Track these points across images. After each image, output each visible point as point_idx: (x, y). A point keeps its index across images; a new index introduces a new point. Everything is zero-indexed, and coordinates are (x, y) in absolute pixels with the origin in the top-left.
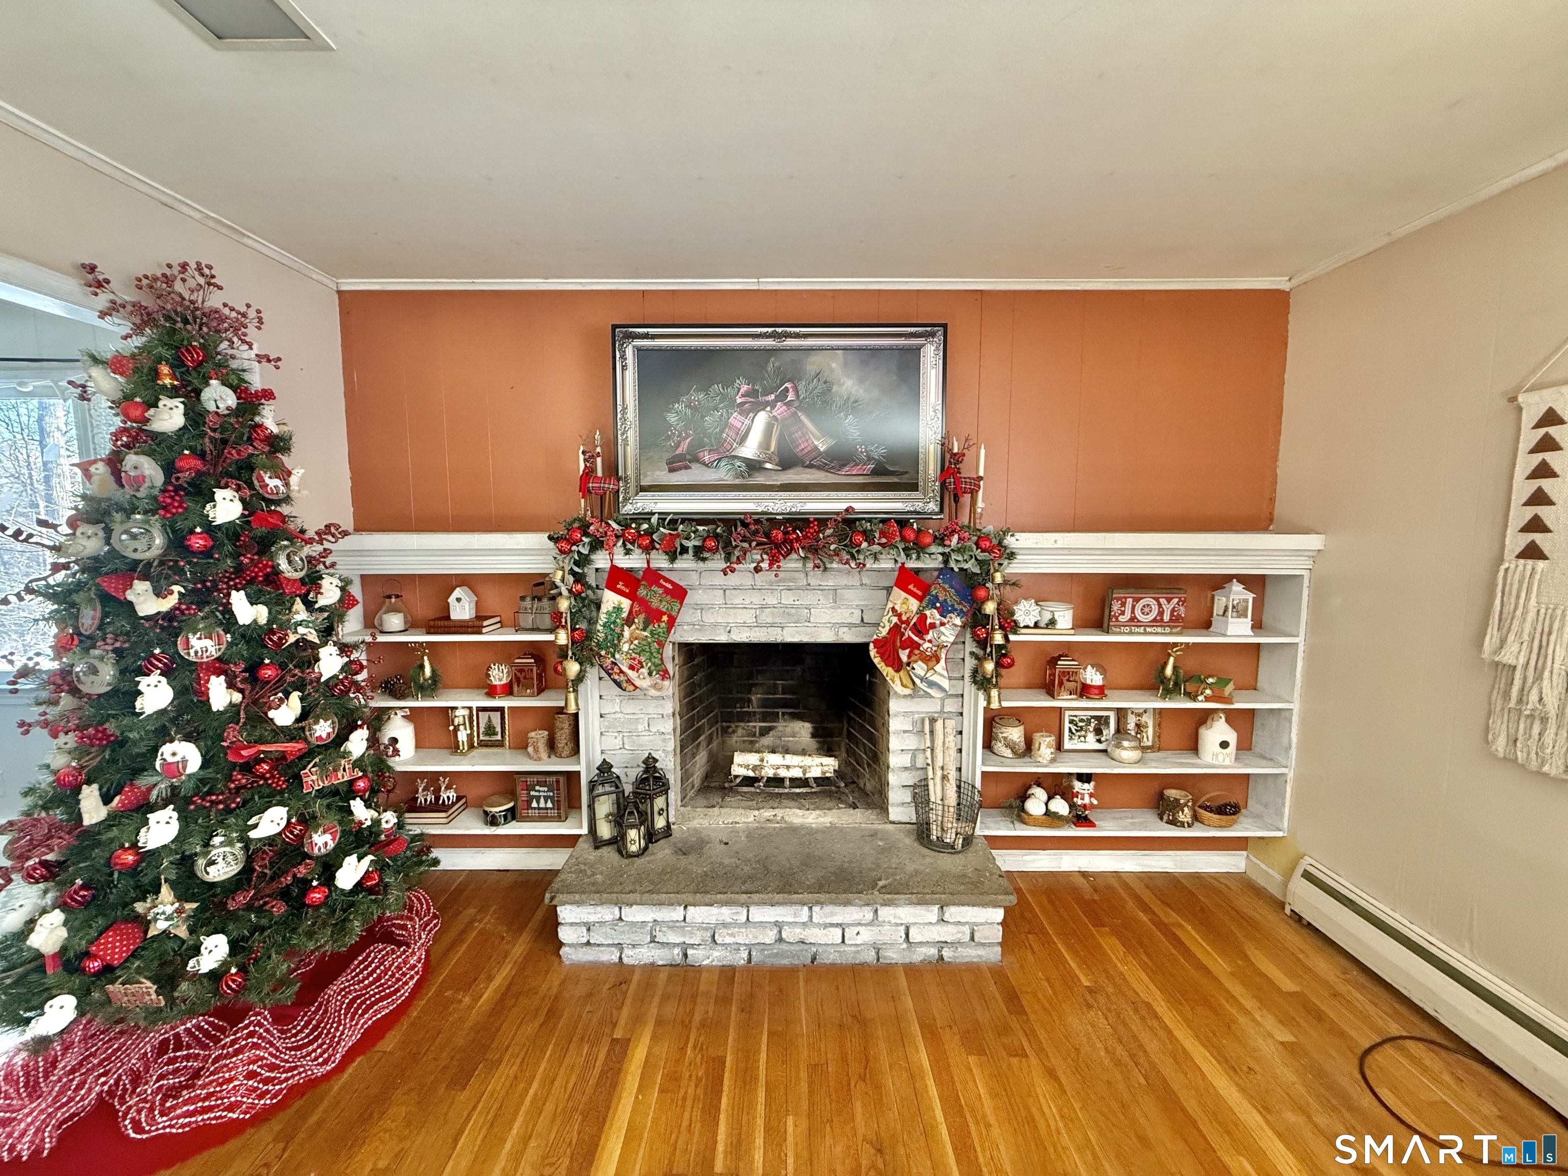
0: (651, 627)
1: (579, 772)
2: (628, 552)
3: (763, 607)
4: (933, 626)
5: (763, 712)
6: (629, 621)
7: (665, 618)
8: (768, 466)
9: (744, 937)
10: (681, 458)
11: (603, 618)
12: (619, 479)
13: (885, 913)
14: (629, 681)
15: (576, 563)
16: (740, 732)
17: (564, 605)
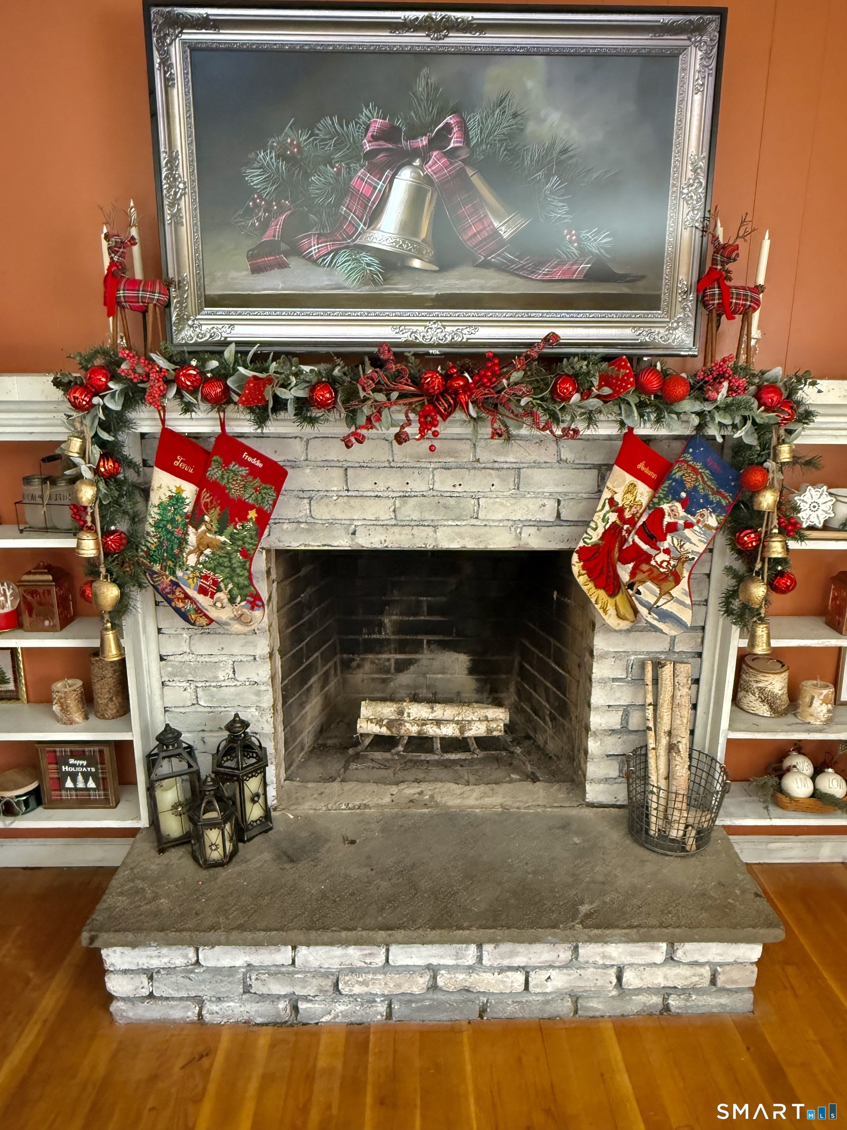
0: (230, 529)
1: (131, 742)
2: (188, 408)
3: (405, 496)
4: (673, 528)
5: (401, 641)
6: (196, 519)
7: (252, 514)
8: (416, 263)
9: (380, 986)
10: (270, 248)
11: (154, 514)
12: (168, 284)
13: (589, 951)
14: (199, 611)
15: (104, 426)
16: (367, 666)
17: (87, 494)
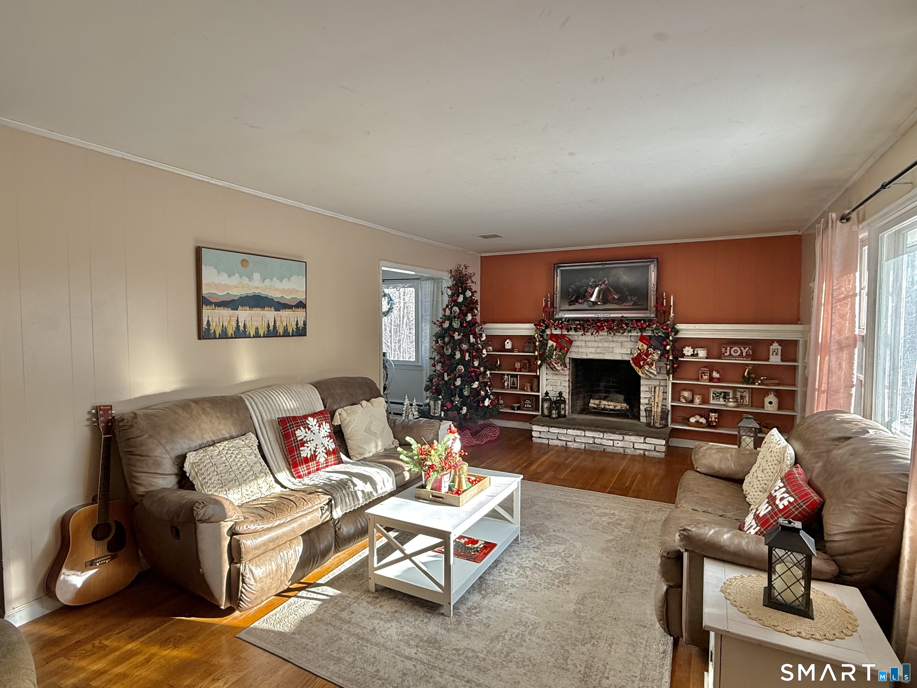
0: (562, 352)
1: (539, 396)
2: (556, 329)
3: (598, 347)
4: (651, 354)
7: (566, 349)
8: (599, 303)
9: (583, 440)
11: (548, 348)
12: (554, 308)
13: (626, 437)
14: (555, 368)
15: (541, 332)
17: (537, 344)
